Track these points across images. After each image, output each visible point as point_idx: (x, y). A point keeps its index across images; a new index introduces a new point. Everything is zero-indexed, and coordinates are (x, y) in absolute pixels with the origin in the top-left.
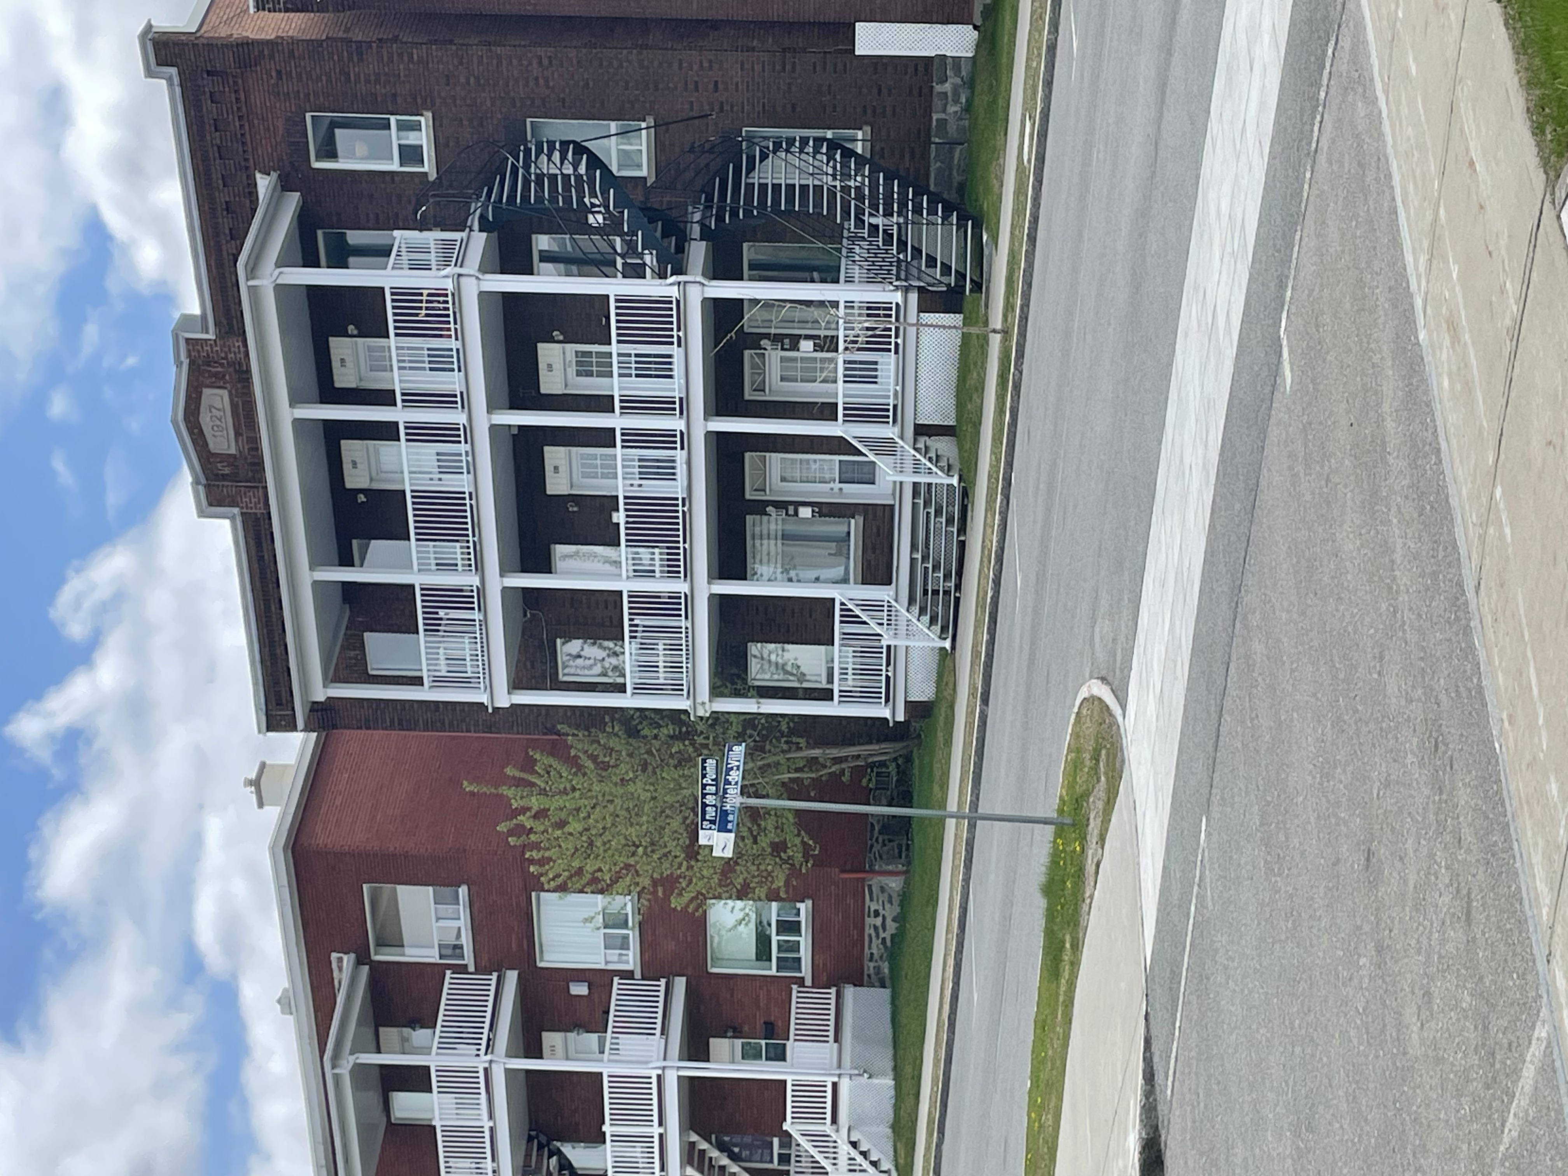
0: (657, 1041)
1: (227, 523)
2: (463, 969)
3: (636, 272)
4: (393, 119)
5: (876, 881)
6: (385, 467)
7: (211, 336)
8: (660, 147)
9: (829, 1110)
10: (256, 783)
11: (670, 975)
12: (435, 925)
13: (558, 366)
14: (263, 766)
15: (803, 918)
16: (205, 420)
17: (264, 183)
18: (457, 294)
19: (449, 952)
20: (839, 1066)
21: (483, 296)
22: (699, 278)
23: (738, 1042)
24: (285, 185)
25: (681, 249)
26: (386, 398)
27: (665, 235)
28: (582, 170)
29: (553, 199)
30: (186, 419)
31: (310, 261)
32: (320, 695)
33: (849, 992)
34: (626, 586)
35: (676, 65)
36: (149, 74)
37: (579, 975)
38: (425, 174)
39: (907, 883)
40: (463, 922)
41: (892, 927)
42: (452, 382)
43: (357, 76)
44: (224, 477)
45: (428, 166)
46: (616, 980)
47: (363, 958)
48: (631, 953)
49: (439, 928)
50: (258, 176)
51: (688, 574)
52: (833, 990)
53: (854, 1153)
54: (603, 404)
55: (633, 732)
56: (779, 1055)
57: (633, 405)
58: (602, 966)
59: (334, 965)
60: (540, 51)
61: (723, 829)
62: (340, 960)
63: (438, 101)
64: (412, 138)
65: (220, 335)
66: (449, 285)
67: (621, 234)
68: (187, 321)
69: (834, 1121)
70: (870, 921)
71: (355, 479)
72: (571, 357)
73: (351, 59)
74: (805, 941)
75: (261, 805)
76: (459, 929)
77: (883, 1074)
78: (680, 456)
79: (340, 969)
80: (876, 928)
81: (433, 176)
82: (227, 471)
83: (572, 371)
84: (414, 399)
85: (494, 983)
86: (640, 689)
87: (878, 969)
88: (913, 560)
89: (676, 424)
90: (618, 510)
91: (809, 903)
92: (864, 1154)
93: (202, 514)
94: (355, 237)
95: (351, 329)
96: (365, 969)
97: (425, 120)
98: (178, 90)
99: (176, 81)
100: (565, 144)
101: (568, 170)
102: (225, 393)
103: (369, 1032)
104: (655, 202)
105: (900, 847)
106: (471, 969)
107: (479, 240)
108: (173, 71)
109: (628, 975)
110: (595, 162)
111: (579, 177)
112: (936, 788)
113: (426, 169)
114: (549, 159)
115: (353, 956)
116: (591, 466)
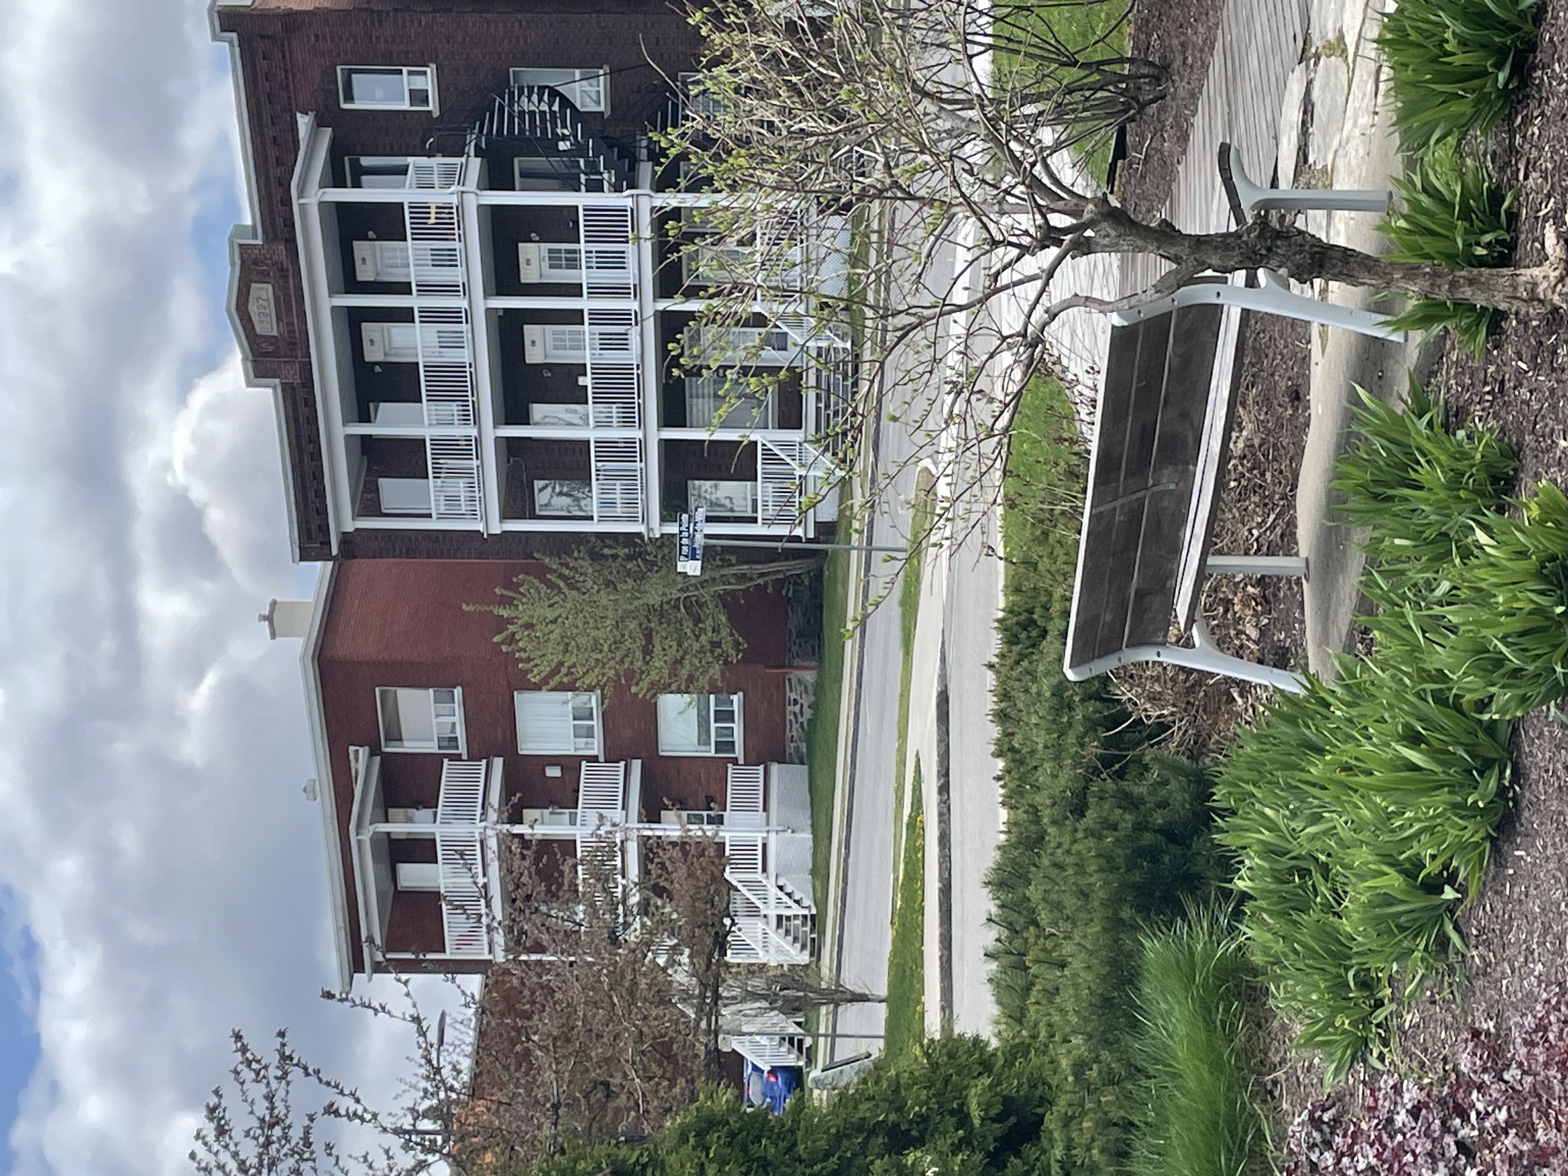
0: (619, 809)
2: (458, 758)
3: (596, 187)
4: (405, 70)
5: (795, 675)
6: (395, 345)
7: (259, 242)
8: (614, 90)
9: (760, 862)
10: (269, 618)
11: (628, 758)
12: (434, 721)
13: (535, 262)
14: (274, 604)
15: (736, 707)
16: (253, 309)
17: (304, 122)
18: (461, 207)
19: (445, 744)
20: (768, 824)
21: (480, 208)
22: (648, 191)
23: (684, 814)
24: (320, 123)
25: (632, 168)
26: (404, 288)
27: (620, 157)
28: (556, 108)
29: (533, 130)
30: (238, 308)
31: (338, 182)
32: (349, 526)
33: (775, 768)
34: (592, 434)
36: (215, 38)
37: (553, 760)
38: (430, 112)
39: (820, 676)
40: (458, 718)
41: (808, 713)
42: (456, 275)
43: (378, 38)
44: (267, 354)
45: (433, 106)
46: (584, 763)
47: (375, 750)
48: (596, 741)
49: (439, 723)
50: (299, 115)
51: (642, 423)
52: (761, 767)
53: (781, 894)
54: (574, 290)
56: (718, 821)
57: (597, 291)
58: (572, 753)
59: (352, 757)
60: (520, 17)
61: (694, 558)
62: (357, 752)
63: (441, 56)
64: (419, 83)
65: (266, 240)
66: (455, 200)
67: (586, 156)
68: (239, 230)
69: (764, 870)
70: (790, 708)
71: (372, 354)
72: (546, 254)
73: (373, 25)
74: (738, 727)
75: (273, 636)
76: (454, 724)
77: (803, 830)
78: (634, 330)
79: (357, 759)
81: (436, 114)
82: (270, 349)
83: (546, 264)
84: (426, 289)
85: (484, 768)
86: (602, 519)
87: (797, 749)
89: (631, 305)
90: (585, 375)
91: (741, 694)
92: (789, 895)
95: (371, 234)
96: (377, 759)
97: (431, 71)
98: (237, 50)
99: (236, 43)
100: (542, 89)
101: (544, 107)
102: (270, 287)
105: (813, 647)
106: (465, 757)
107: (475, 164)
108: (234, 35)
109: (594, 759)
110: (566, 103)
111: (552, 113)
114: (529, 100)
115: (367, 748)
116: (561, 340)
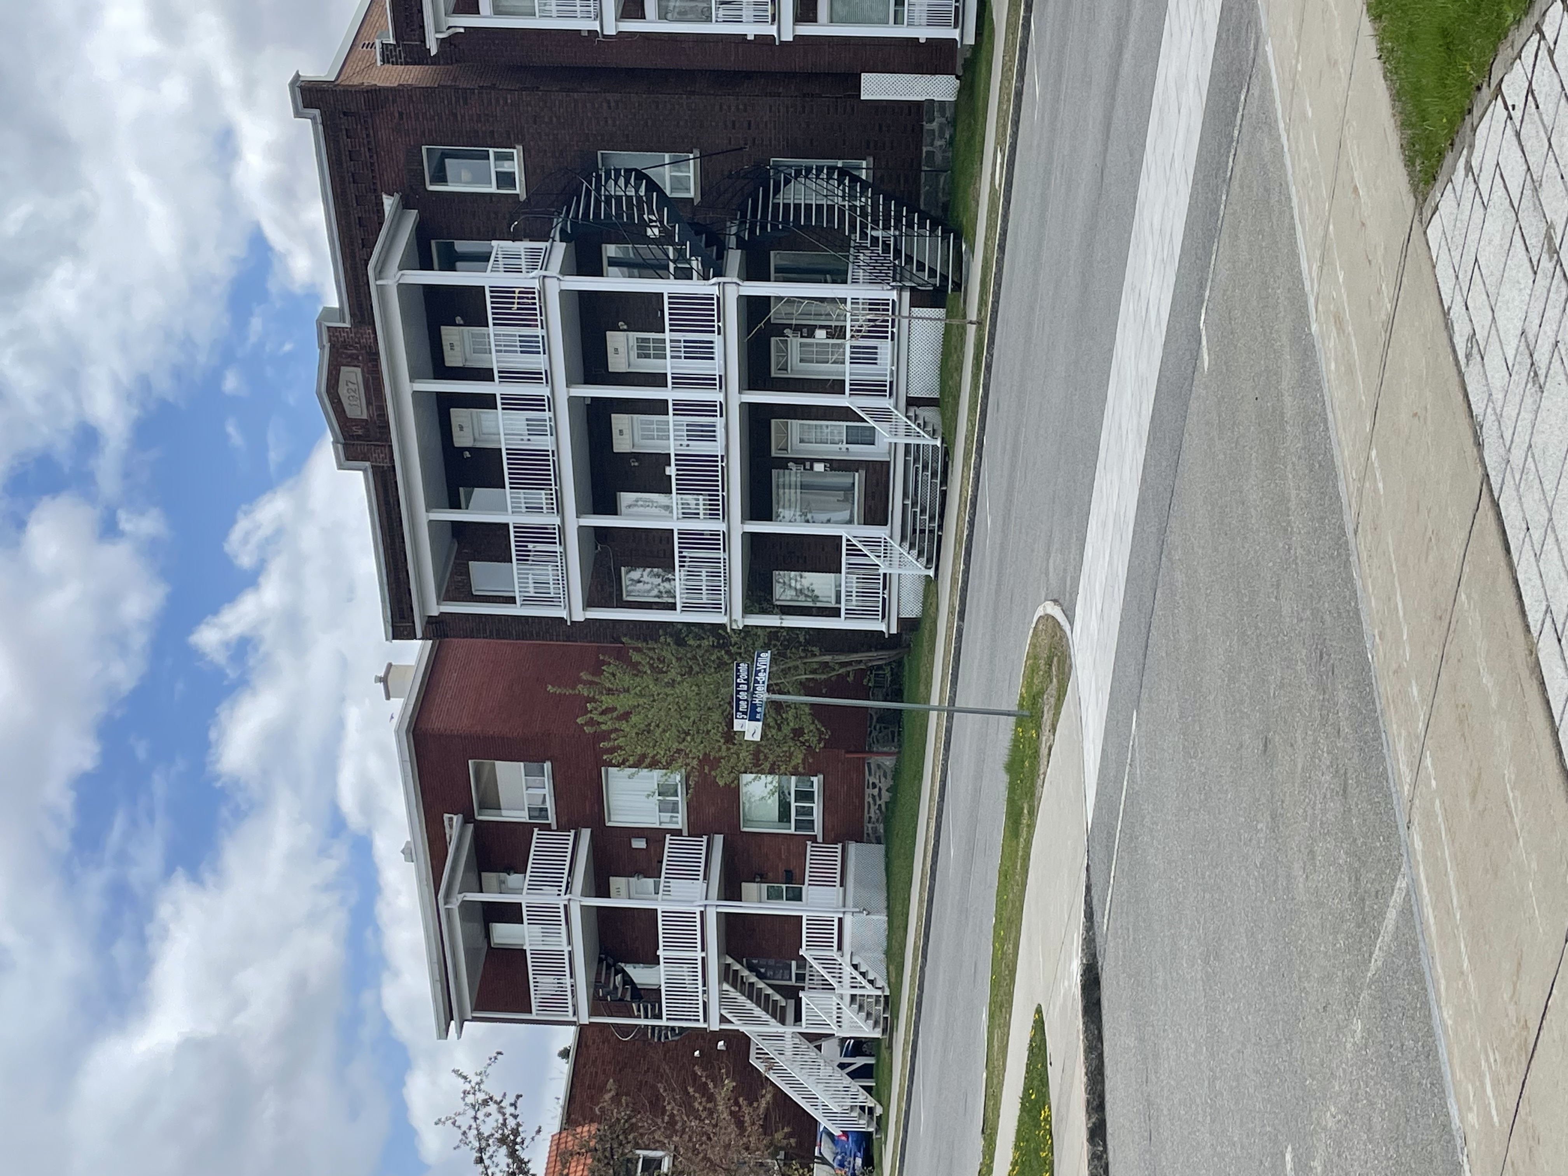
0: (700, 885)
1: (360, 474)
2: (548, 827)
3: (685, 274)
4: (491, 151)
5: (874, 760)
6: (485, 430)
7: (347, 325)
8: (704, 175)
9: (835, 940)
10: (384, 680)
11: (710, 834)
12: (525, 792)
13: (622, 350)
14: (390, 665)
15: (815, 788)
16: (343, 391)
17: (389, 203)
18: (543, 292)
19: (536, 814)
20: (844, 906)
21: (563, 293)
22: (736, 280)
23: (764, 886)
24: (406, 204)
25: (721, 256)
26: (486, 375)
27: (708, 244)
28: (642, 192)
29: (619, 215)
30: (328, 391)
31: (426, 265)
32: (435, 609)
33: (852, 847)
34: (676, 525)
35: (717, 107)
36: (298, 114)
37: (639, 832)
38: (518, 195)
39: (898, 761)
40: (548, 790)
41: (886, 796)
42: (538, 362)
43: (463, 117)
44: (359, 437)
45: (519, 189)
46: (668, 836)
47: (468, 818)
48: (680, 815)
49: (528, 795)
50: (384, 196)
51: (726, 516)
52: (840, 846)
53: (855, 974)
54: (658, 380)
55: (680, 642)
56: (796, 896)
57: (682, 381)
58: (657, 826)
59: (446, 823)
60: (609, 96)
61: (752, 719)
62: (451, 819)
63: (527, 137)
64: (506, 167)
65: (354, 324)
66: (536, 284)
67: (673, 244)
68: (328, 311)
69: (840, 948)
70: (868, 791)
71: (460, 440)
72: (633, 343)
73: (457, 101)
74: (817, 807)
75: (388, 697)
76: (545, 795)
77: (878, 912)
78: (719, 422)
79: (451, 827)
80: (873, 796)
81: (523, 197)
82: (360, 432)
83: (634, 353)
84: (509, 376)
85: (572, 838)
86: (687, 608)
87: (875, 830)
88: (904, 506)
89: (716, 396)
90: (670, 465)
91: (821, 777)
92: (863, 974)
93: (341, 467)
94: (461, 246)
95: (459, 320)
96: (471, 827)
97: (517, 152)
98: (320, 127)
99: (319, 120)
100: (628, 171)
101: (631, 192)
102: (359, 370)
103: (473, 877)
104: (699, 218)
105: (893, 733)
106: (554, 827)
107: (560, 248)
108: (317, 112)
109: (677, 832)
110: (652, 186)
111: (639, 198)
112: (922, 688)
113: (518, 191)
114: (616, 183)
115: (461, 816)
116: (649, 430)
